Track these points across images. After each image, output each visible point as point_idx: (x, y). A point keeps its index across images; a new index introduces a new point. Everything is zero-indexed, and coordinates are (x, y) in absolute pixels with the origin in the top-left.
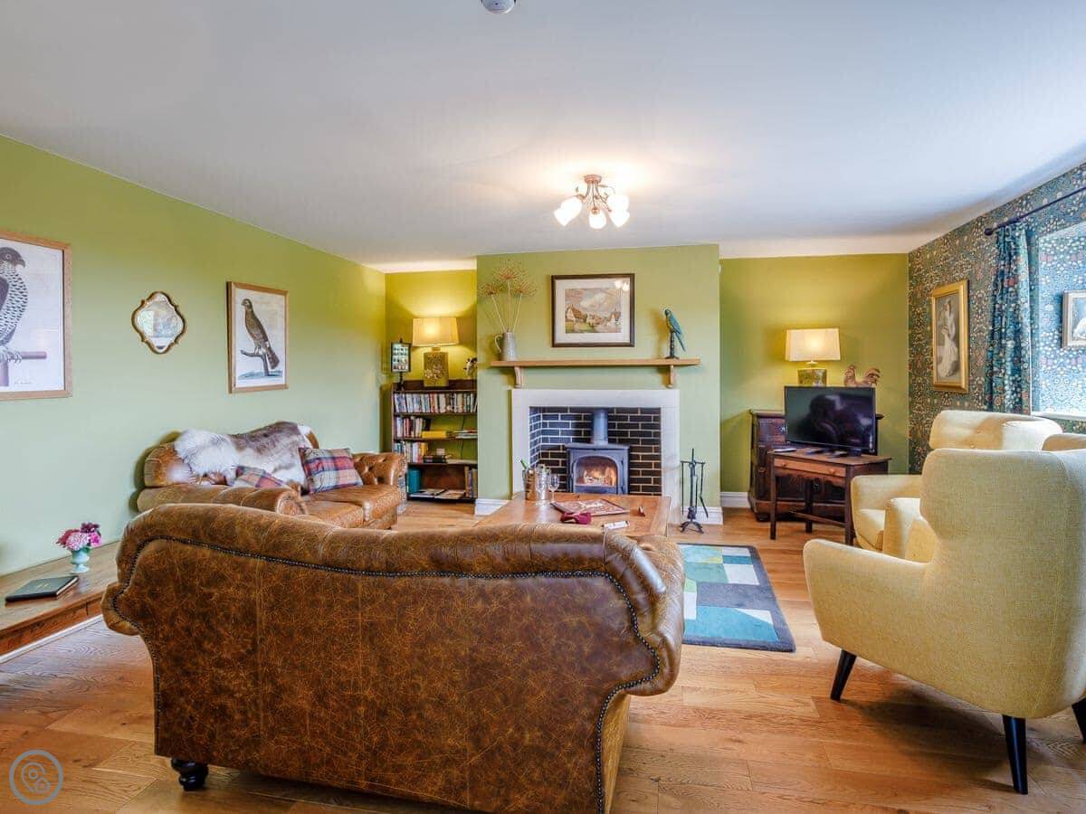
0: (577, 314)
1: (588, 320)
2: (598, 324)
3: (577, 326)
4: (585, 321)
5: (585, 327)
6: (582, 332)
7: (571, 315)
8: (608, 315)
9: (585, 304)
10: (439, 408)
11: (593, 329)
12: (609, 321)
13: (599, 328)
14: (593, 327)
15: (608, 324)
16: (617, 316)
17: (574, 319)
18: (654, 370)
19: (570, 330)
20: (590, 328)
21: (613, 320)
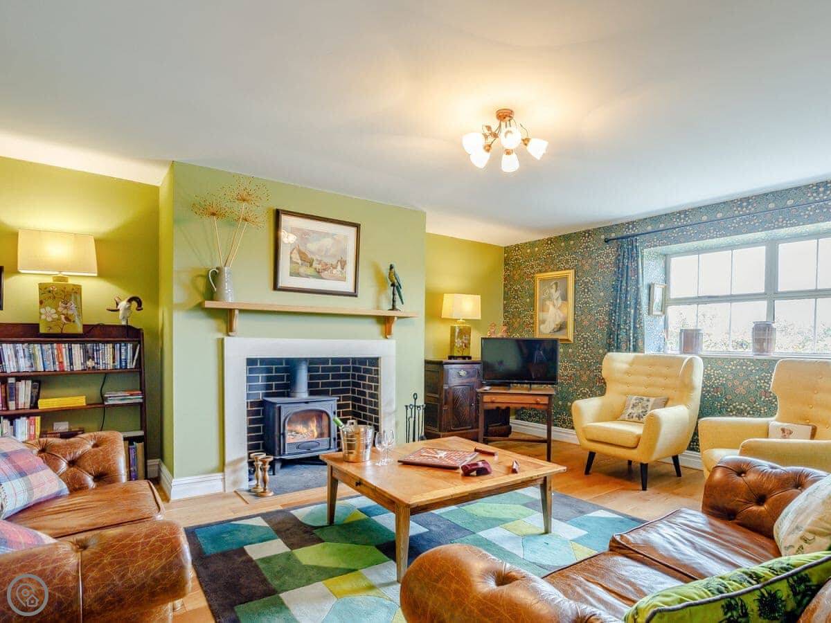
0: (303, 255)
1: (315, 265)
2: (325, 270)
3: (302, 270)
4: (311, 265)
5: (310, 271)
6: (308, 276)
7: (296, 257)
8: (334, 263)
9: (312, 247)
10: (71, 364)
11: (318, 274)
12: (335, 268)
13: (325, 274)
14: (319, 272)
15: (335, 271)
16: (343, 264)
17: (299, 261)
18: (374, 320)
19: (295, 274)
20: (315, 274)
21: (339, 268)
